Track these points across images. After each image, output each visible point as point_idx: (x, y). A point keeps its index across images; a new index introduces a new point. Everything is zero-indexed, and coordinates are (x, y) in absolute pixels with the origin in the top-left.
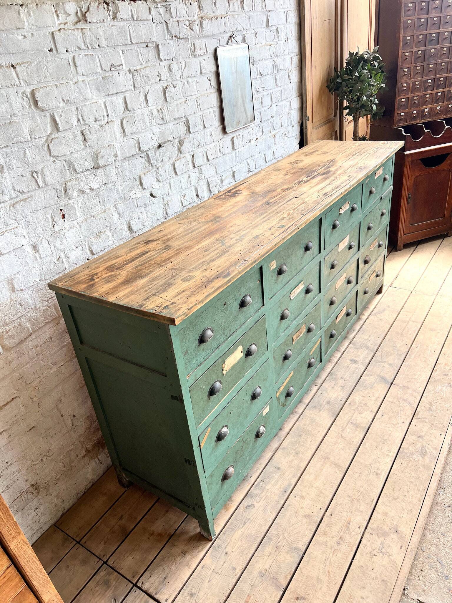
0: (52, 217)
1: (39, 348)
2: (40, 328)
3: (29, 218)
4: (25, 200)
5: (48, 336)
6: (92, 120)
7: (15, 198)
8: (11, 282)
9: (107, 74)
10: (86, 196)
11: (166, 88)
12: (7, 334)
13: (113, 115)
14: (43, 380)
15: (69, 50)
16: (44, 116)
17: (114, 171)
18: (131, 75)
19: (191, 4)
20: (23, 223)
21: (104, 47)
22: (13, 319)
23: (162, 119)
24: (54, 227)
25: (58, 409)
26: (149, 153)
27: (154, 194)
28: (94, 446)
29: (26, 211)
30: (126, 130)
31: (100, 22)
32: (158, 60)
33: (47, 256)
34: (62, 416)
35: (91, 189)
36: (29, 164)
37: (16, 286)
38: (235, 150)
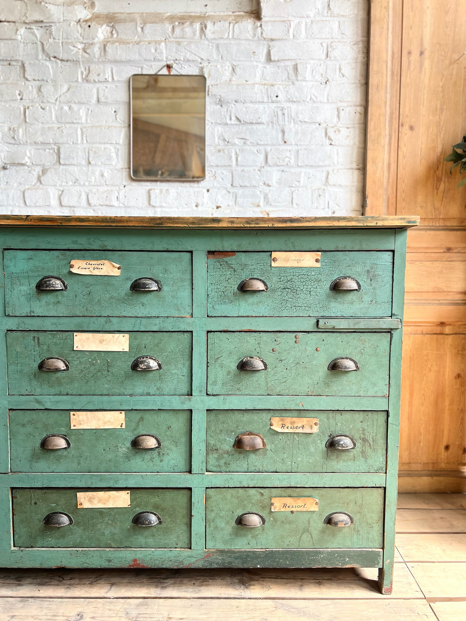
11: (28, 108)
19: (89, 26)
23: (13, 138)
32: (23, 79)
38: (154, 207)
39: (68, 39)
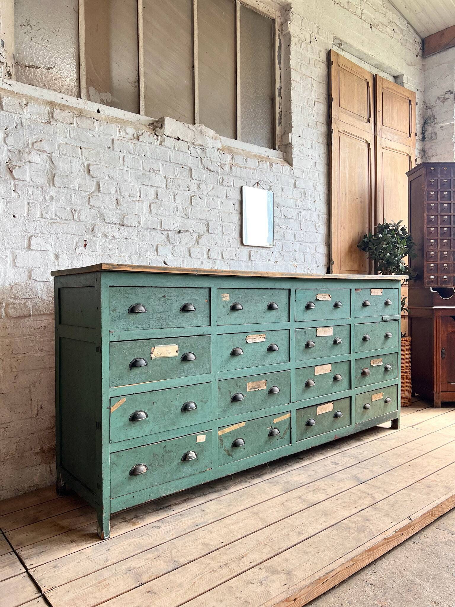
0: (77, 243)
1: (32, 330)
2: (40, 315)
3: (60, 237)
4: (61, 223)
5: (44, 325)
6: (126, 195)
7: (55, 219)
8: (30, 272)
9: (146, 173)
10: (108, 240)
11: (193, 196)
12: (12, 305)
13: (145, 198)
14: (26, 357)
15: (122, 151)
16: (92, 181)
17: (136, 233)
18: (165, 180)
19: (224, 154)
20: (54, 237)
21: (148, 157)
22: (22, 297)
23: (185, 214)
24: (76, 249)
25: (30, 391)
26: (169, 233)
27: (166, 262)
28: (51, 449)
29: (59, 230)
30: (152, 211)
31: (149, 143)
32: (190, 178)
33: (63, 266)
34: (31, 400)
35: (113, 237)
36: (71, 204)
37: (33, 276)
38: (251, 260)
39: (214, 159)
